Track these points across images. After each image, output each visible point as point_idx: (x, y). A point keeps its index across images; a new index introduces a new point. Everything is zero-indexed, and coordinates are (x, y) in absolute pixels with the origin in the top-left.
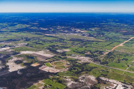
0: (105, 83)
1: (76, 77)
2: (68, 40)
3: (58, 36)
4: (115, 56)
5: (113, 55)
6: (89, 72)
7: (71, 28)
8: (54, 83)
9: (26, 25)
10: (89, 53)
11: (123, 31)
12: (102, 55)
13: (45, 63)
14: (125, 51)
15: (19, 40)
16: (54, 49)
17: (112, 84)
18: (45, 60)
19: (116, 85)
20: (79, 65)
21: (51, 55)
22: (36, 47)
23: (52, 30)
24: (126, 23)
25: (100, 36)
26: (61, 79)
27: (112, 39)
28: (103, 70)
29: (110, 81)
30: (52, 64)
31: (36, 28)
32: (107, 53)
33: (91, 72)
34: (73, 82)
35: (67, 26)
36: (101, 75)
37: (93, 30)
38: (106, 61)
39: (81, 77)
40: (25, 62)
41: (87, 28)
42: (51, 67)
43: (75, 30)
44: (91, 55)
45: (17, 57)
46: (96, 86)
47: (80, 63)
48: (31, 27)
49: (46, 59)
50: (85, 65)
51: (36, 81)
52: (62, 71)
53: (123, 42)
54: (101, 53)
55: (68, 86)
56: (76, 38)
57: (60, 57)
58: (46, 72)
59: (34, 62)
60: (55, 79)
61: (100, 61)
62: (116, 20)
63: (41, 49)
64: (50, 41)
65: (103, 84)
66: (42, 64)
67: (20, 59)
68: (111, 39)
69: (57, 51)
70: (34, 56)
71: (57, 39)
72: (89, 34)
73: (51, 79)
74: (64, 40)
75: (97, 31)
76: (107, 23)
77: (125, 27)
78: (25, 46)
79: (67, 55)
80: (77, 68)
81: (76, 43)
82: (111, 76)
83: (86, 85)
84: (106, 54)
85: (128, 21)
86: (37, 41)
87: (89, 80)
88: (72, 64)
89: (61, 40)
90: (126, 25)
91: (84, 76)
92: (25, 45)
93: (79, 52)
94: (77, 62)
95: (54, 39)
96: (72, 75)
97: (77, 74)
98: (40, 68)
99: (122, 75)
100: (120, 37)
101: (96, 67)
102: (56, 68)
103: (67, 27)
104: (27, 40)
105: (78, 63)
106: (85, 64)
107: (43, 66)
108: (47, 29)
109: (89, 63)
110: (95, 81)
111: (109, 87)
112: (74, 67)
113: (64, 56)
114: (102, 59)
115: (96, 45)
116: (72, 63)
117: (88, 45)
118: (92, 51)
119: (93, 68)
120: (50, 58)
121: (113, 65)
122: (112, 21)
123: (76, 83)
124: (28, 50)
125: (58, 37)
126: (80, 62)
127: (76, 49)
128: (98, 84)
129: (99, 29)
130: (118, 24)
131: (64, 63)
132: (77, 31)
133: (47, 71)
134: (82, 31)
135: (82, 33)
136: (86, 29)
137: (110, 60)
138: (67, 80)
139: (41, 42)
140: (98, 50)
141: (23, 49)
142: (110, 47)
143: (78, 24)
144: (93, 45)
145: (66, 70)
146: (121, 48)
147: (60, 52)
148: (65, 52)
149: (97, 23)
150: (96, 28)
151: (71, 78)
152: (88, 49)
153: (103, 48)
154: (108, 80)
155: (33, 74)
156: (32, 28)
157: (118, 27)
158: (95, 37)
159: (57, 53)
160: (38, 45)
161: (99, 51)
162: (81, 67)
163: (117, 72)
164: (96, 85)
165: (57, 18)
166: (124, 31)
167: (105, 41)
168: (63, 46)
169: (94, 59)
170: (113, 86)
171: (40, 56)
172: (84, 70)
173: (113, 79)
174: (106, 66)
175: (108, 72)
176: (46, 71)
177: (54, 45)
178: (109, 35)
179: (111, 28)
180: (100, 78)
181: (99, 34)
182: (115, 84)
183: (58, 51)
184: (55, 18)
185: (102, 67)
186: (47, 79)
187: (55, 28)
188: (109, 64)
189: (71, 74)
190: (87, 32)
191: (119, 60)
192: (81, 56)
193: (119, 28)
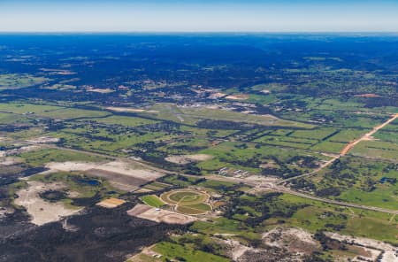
0: (343, 247)
1: (253, 236)
2: (194, 126)
3: (154, 114)
4: (355, 171)
5: (350, 168)
6: (289, 220)
7: (189, 85)
8: (191, 252)
9: (30, 77)
10: (271, 164)
11: (365, 93)
12: (316, 171)
13: (140, 198)
14: (382, 155)
15: (28, 128)
16: (156, 155)
17: (366, 250)
18: (137, 188)
19: (378, 253)
20: (252, 199)
21: (152, 174)
22: (93, 150)
23: (129, 94)
24: (370, 68)
25: (294, 110)
26: (207, 240)
27: (334, 121)
28: (330, 214)
29: (358, 241)
30: (166, 201)
31: (71, 87)
32: (329, 163)
33: (294, 219)
34: (247, 248)
35: (177, 79)
36: (328, 226)
37: (266, 91)
38: (331, 187)
39: (266, 235)
40: (74, 194)
41: (245, 85)
42: (165, 207)
43: (208, 94)
44: (280, 170)
45: (41, 180)
46: (321, 256)
47: (251, 195)
48: (51, 84)
49: (142, 186)
50: (271, 201)
51: (134, 250)
52: (204, 219)
53: (372, 129)
54: (310, 162)
55: (235, 259)
56: (217, 119)
57: (185, 179)
58: (154, 222)
59: (103, 195)
60: (190, 242)
61: (312, 187)
62: (335, 59)
63: (112, 154)
64: (134, 130)
65: (341, 252)
66: (133, 199)
67: (54, 186)
68: (331, 119)
69: (166, 159)
70: (97, 178)
71: (155, 122)
72: (257, 104)
73: (176, 243)
74: (178, 125)
75: (279, 94)
76: (307, 67)
77: (369, 82)
78: (54, 146)
79: (203, 172)
80: (246, 208)
81: (222, 133)
82: (358, 228)
83: (290, 255)
84: (327, 166)
85: (372, 61)
86: (88, 128)
87: (294, 241)
88: (228, 198)
89: (169, 126)
90: (369, 76)
91: (275, 231)
92: (53, 143)
93: (241, 163)
94: (243, 193)
95: (146, 122)
96: (239, 230)
97: (253, 227)
98: (130, 212)
99: (389, 226)
100: (359, 113)
101: (307, 205)
102: (181, 210)
103: (176, 84)
104: (54, 126)
105: (248, 194)
106: (269, 196)
107: (138, 206)
108: (107, 91)
109: (282, 194)
110: (313, 243)
111: (358, 258)
112: (237, 207)
113: (194, 174)
114: (316, 181)
115: (287, 139)
116: (229, 195)
117: (262, 140)
118: (280, 158)
119: (295, 208)
120: (152, 182)
121: (357, 198)
122: (321, 61)
123: (257, 251)
124: (71, 159)
125: (158, 117)
126: (252, 192)
127: (228, 154)
128: (324, 250)
129: (285, 87)
130: (344, 70)
131: (203, 197)
132: (214, 97)
133: (158, 221)
134: (231, 94)
135: (231, 101)
136: (241, 90)
137: (344, 182)
138: (228, 242)
139: (103, 133)
140: (300, 154)
141: (51, 157)
142: (334, 144)
143: (210, 72)
144: (277, 139)
145: (214, 216)
146: (368, 145)
147: (177, 162)
148: (195, 163)
149: (273, 68)
150: (274, 86)
151: (237, 239)
152: (264, 151)
153: (311, 148)
154: (350, 239)
155: (115, 230)
156: (55, 87)
157: (347, 80)
158: (278, 115)
159: (170, 166)
160: (97, 144)
161: (302, 157)
162: (259, 206)
163: (372, 216)
164: (318, 253)
165: (129, 54)
166: (367, 95)
167: (313, 126)
168: (181, 144)
169: (294, 182)
170: (369, 254)
171: (117, 176)
172: (270, 213)
173: (364, 236)
174: (336, 199)
175: (345, 217)
176: (153, 219)
177: (153, 143)
178: (322, 107)
179: (324, 86)
180: (327, 234)
181: (289, 105)
182: (375, 249)
183: (172, 159)
184: (125, 54)
185: (323, 203)
186: (164, 243)
187: (135, 87)
188: (343, 194)
189: (234, 227)
190: (246, 97)
191: (370, 183)
192: (251, 174)
193: (351, 83)
